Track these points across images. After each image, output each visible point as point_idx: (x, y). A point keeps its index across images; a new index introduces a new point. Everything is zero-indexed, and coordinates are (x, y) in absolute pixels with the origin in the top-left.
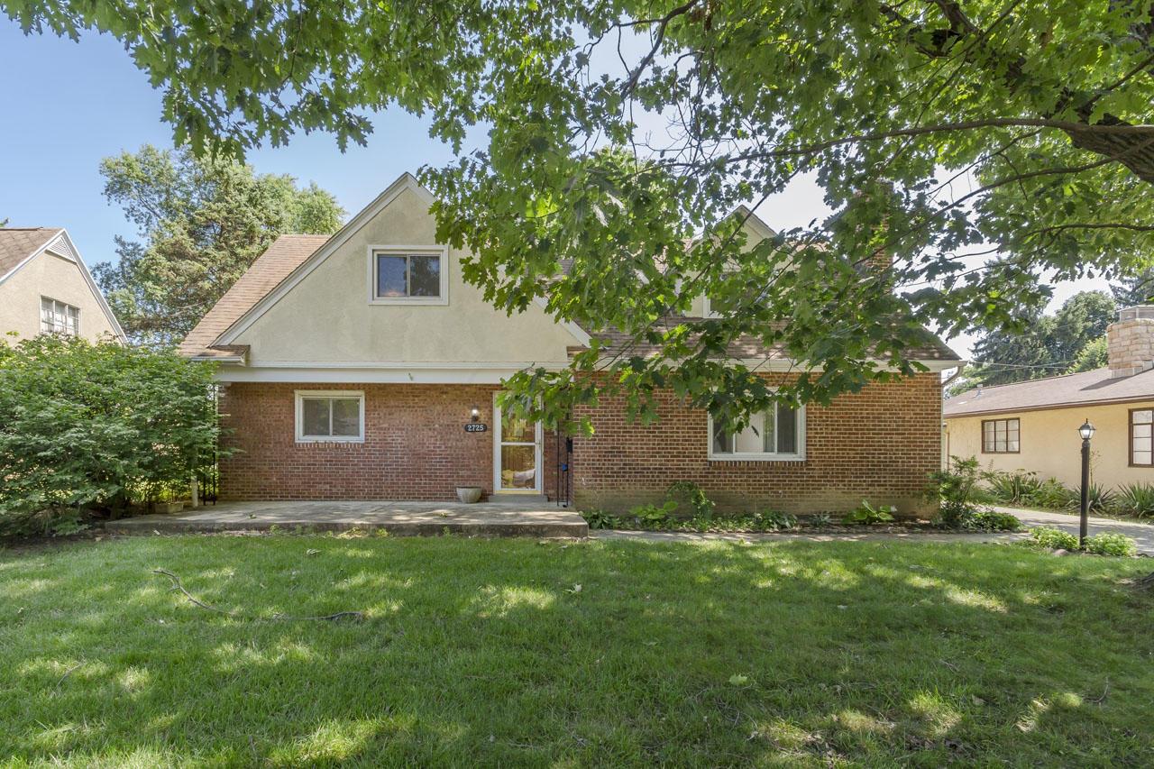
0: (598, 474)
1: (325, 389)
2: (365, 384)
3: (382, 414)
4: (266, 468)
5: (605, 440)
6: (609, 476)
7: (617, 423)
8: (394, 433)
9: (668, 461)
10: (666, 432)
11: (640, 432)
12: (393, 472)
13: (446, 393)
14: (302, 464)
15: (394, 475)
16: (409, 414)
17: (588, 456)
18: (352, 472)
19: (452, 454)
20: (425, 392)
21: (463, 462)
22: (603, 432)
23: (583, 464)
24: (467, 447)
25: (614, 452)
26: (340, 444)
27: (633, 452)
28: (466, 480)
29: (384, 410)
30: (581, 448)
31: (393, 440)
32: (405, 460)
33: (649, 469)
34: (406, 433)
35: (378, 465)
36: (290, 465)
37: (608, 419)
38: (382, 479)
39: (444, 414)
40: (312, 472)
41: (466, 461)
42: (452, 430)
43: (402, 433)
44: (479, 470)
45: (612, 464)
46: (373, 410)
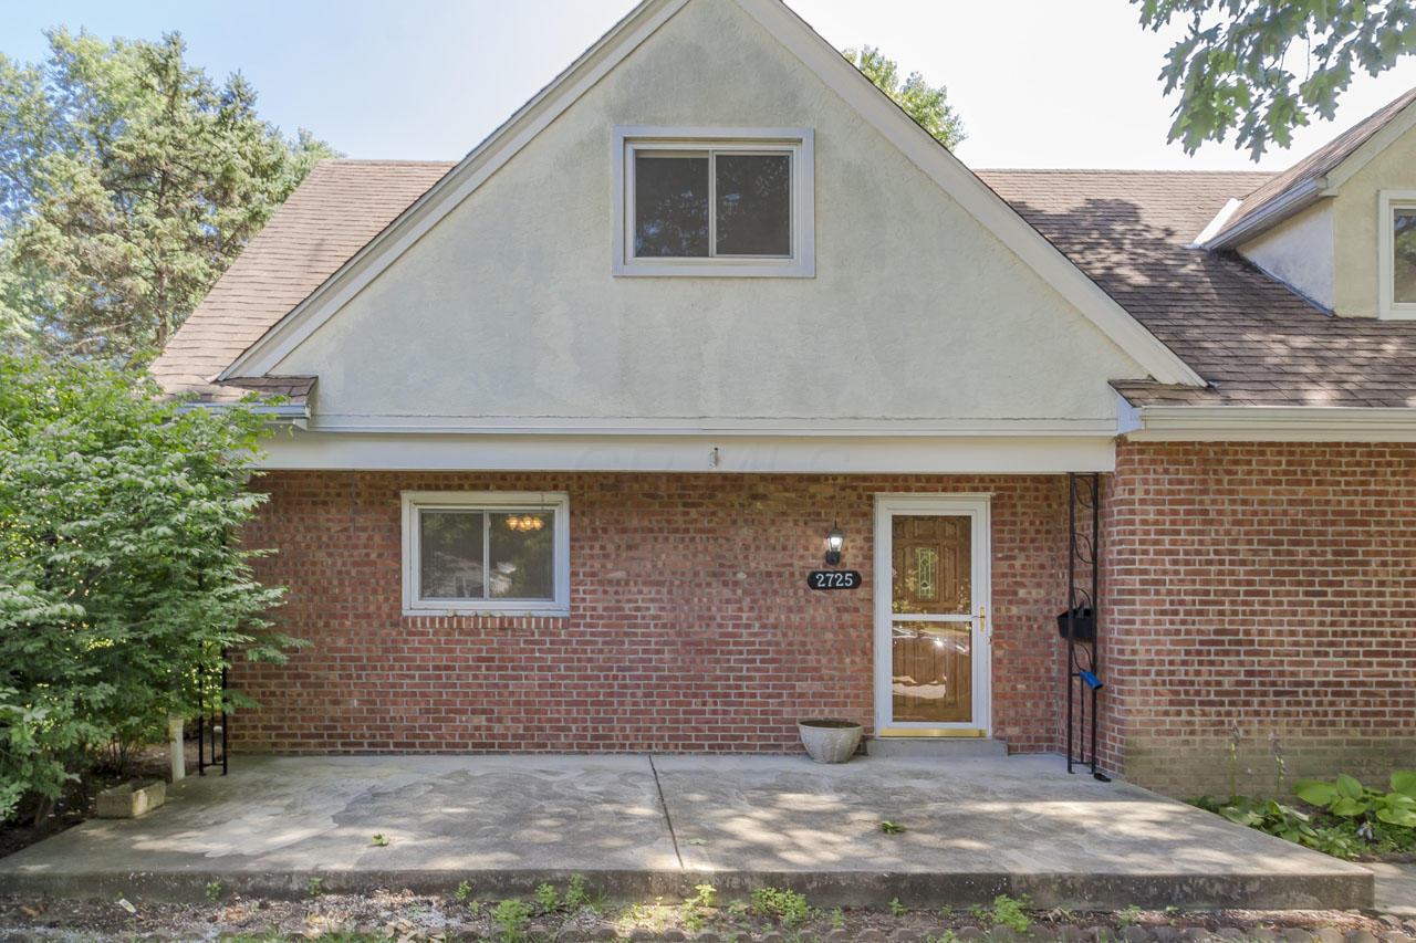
0: (1183, 696)
1: (474, 488)
2: (568, 476)
3: (610, 548)
4: (334, 676)
5: (1200, 613)
6: (1211, 703)
7: (1232, 573)
8: (640, 592)
9: (1357, 664)
10: (1353, 594)
11: (1288, 593)
12: (638, 686)
13: (764, 497)
14: (419, 668)
15: (640, 692)
16: (675, 548)
17: (1158, 653)
18: (540, 686)
19: (778, 644)
20: (711, 496)
21: (804, 661)
22: (1195, 593)
23: (1147, 673)
24: (814, 626)
25: (1223, 642)
26: (511, 620)
27: (1271, 643)
28: (812, 704)
29: (617, 538)
30: (1142, 632)
31: (638, 609)
32: (667, 656)
33: (1311, 684)
34: (670, 592)
35: (601, 669)
36: (392, 668)
37: (1209, 562)
38: (612, 704)
39: (758, 548)
40: (445, 686)
41: (812, 657)
42: (776, 586)
43: (658, 592)
44: (840, 679)
45: (1218, 673)
46: (590, 539)
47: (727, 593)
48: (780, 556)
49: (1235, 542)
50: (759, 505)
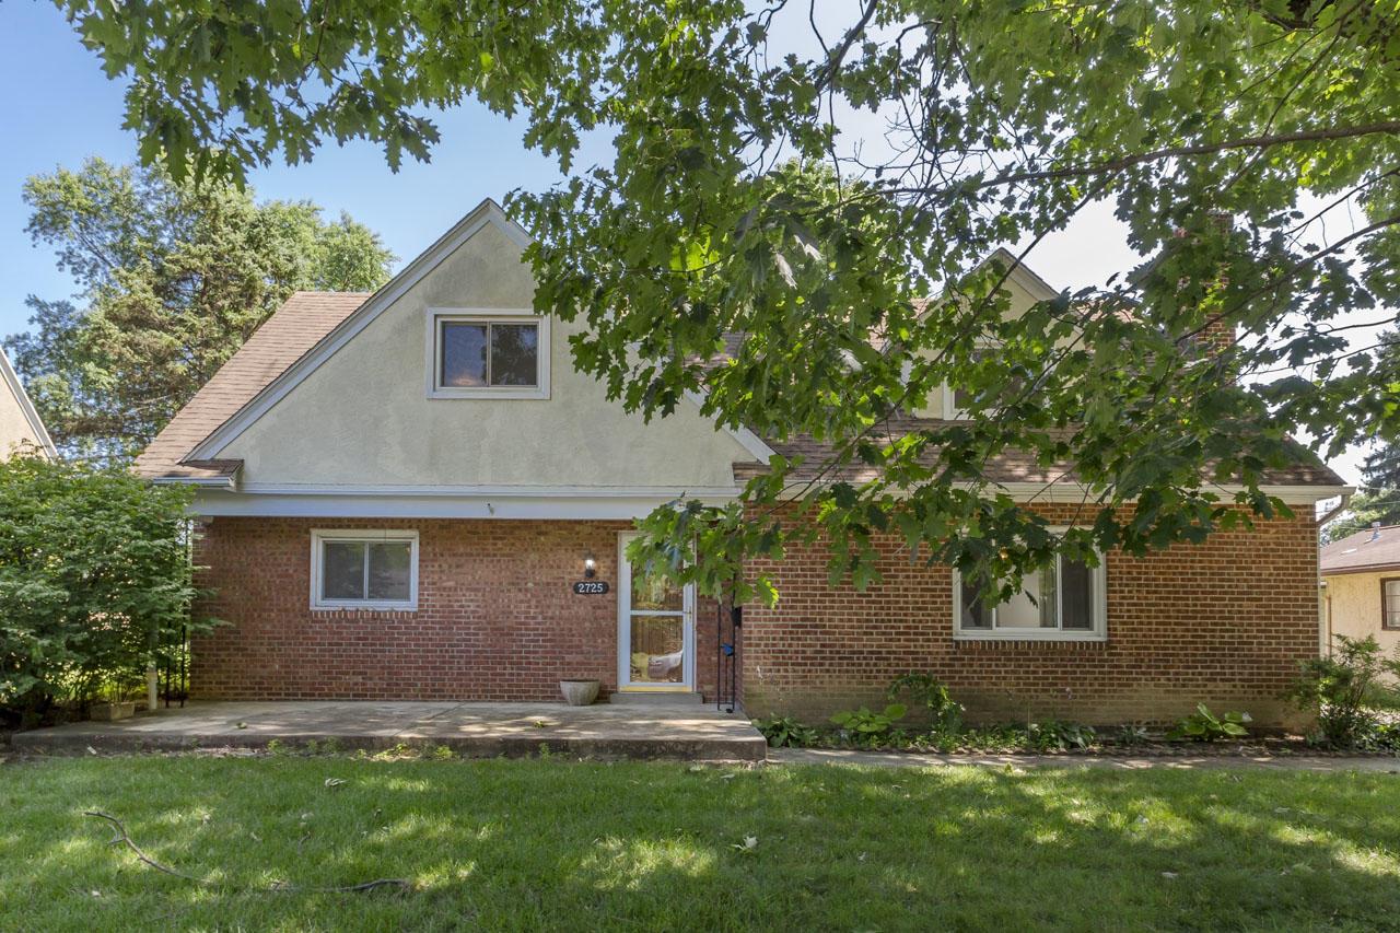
0: (780, 660)
1: (357, 527)
2: (419, 520)
3: (445, 566)
4: (264, 650)
5: (791, 607)
6: (800, 664)
7: (811, 582)
8: (464, 595)
9: (891, 640)
10: (888, 596)
11: (848, 595)
12: (461, 657)
13: (545, 534)
14: (319, 644)
15: (462, 661)
16: (487, 566)
17: (766, 633)
18: (398, 656)
19: (553, 629)
20: (511, 533)
21: (571, 641)
22: (789, 595)
23: (758, 645)
24: (578, 618)
25: (806, 626)
26: (379, 613)
27: (836, 627)
29: (449, 560)
30: (755, 620)
31: (462, 606)
32: (481, 637)
33: (862, 653)
34: (483, 595)
35: (438, 645)
36: (301, 644)
37: (798, 576)
38: (444, 668)
39: (541, 567)
40: (336, 656)
41: (576, 638)
42: (553, 591)
43: (476, 595)
44: (595, 653)
45: (803, 646)
46: (433, 561)
47: (521, 596)
48: (555, 572)
49: (813, 563)
50: (542, 538)
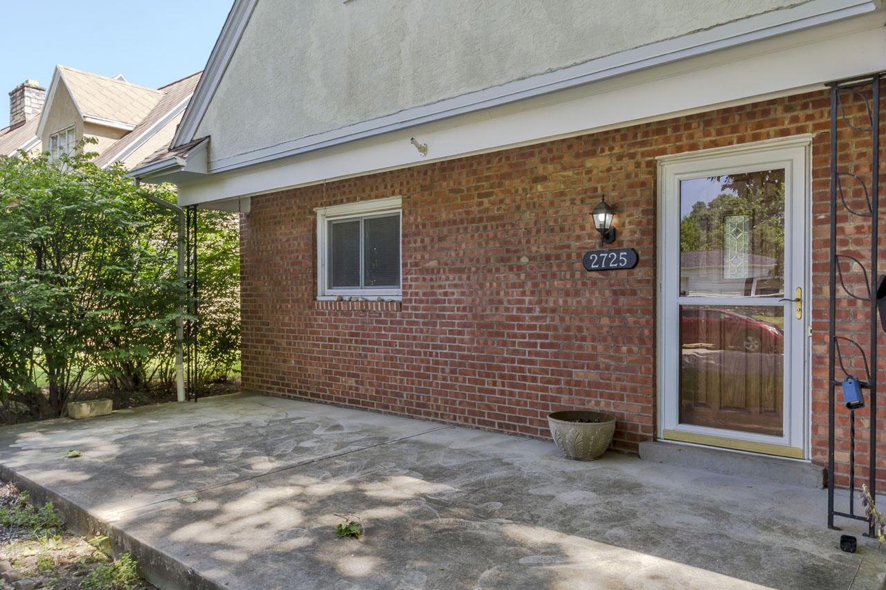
4: (284, 343)
8: (447, 279)
12: (446, 363)
14: (322, 340)
15: (447, 369)
16: (472, 236)
18: (385, 358)
19: (556, 329)
20: (500, 185)
21: (580, 347)
24: (590, 311)
28: (588, 394)
31: (446, 294)
32: (466, 337)
34: (468, 278)
35: (422, 346)
36: (309, 339)
38: (428, 377)
39: (538, 231)
41: (588, 344)
42: (555, 269)
43: (460, 279)
44: (617, 369)
47: (512, 277)
48: (558, 238)
50: (539, 188)
